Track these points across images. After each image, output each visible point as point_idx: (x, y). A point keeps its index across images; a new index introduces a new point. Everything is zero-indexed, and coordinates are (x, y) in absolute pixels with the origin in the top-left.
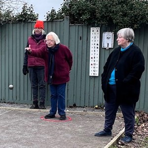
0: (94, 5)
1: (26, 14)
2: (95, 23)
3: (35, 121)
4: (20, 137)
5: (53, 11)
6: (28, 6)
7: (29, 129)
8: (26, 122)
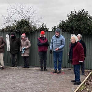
0: (73, 24)
1: (43, 28)
2: (73, 32)
3: (49, 75)
4: (43, 82)
5: (55, 27)
6: (44, 24)
7: (46, 78)
8: (45, 75)
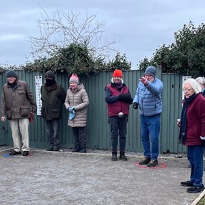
0: (186, 54)
1: (119, 63)
2: (186, 72)
3: (130, 169)
5: (146, 60)
6: (121, 55)
7: (125, 176)
8: (121, 169)
